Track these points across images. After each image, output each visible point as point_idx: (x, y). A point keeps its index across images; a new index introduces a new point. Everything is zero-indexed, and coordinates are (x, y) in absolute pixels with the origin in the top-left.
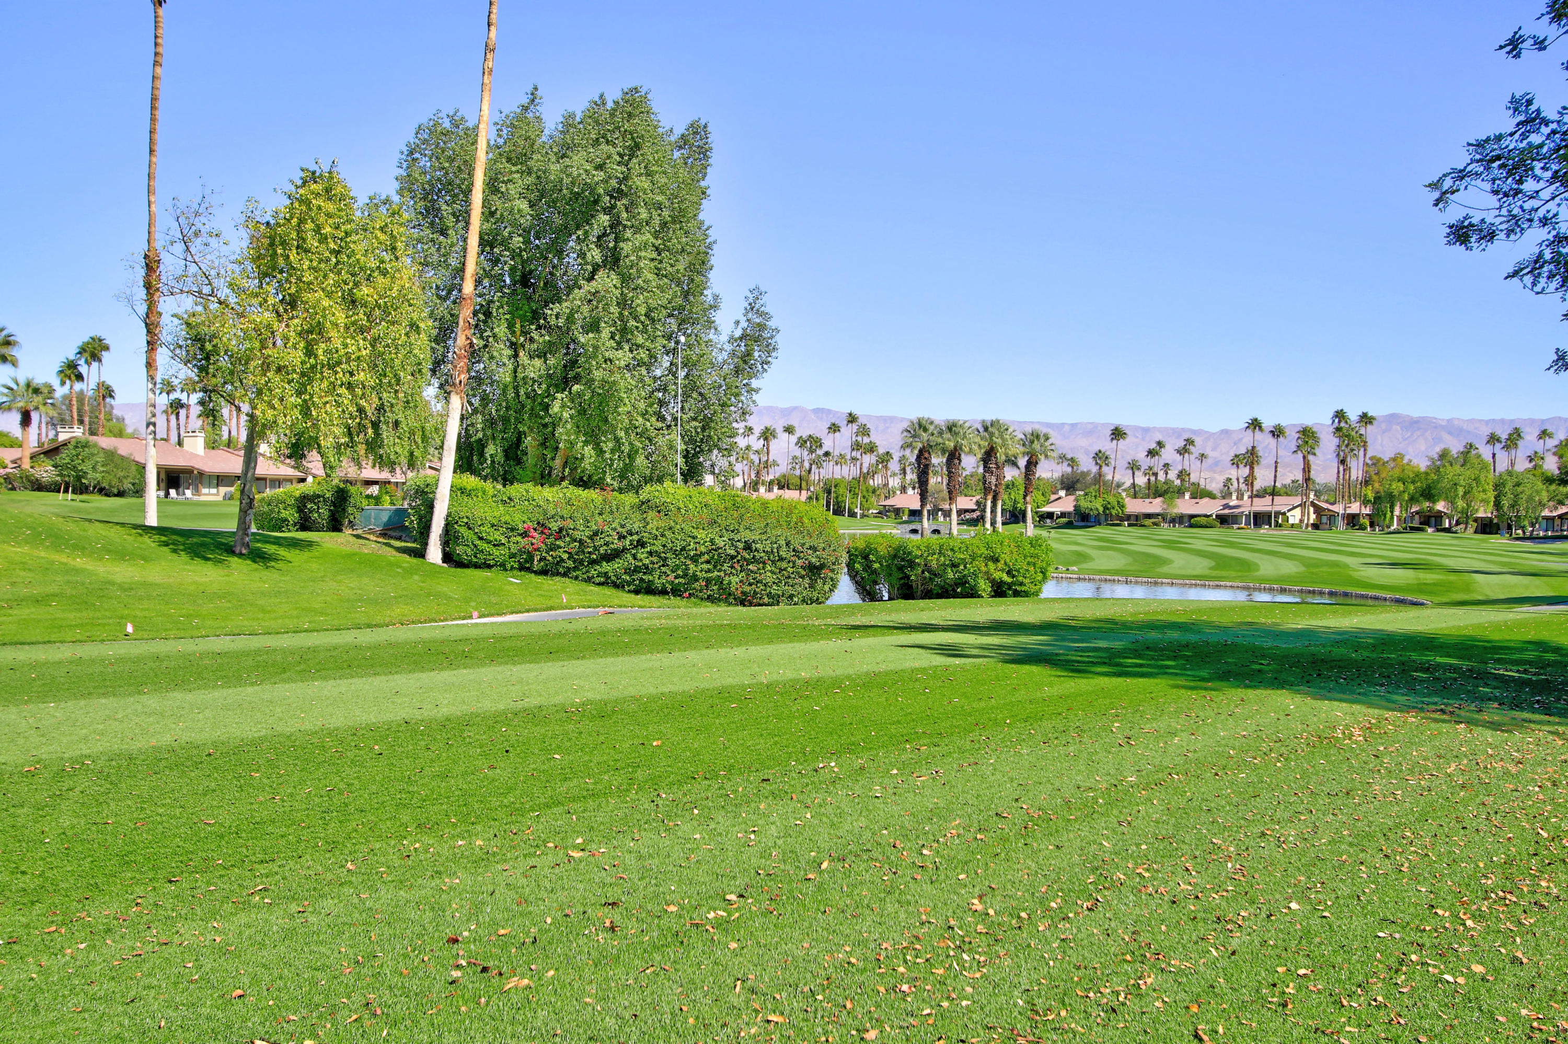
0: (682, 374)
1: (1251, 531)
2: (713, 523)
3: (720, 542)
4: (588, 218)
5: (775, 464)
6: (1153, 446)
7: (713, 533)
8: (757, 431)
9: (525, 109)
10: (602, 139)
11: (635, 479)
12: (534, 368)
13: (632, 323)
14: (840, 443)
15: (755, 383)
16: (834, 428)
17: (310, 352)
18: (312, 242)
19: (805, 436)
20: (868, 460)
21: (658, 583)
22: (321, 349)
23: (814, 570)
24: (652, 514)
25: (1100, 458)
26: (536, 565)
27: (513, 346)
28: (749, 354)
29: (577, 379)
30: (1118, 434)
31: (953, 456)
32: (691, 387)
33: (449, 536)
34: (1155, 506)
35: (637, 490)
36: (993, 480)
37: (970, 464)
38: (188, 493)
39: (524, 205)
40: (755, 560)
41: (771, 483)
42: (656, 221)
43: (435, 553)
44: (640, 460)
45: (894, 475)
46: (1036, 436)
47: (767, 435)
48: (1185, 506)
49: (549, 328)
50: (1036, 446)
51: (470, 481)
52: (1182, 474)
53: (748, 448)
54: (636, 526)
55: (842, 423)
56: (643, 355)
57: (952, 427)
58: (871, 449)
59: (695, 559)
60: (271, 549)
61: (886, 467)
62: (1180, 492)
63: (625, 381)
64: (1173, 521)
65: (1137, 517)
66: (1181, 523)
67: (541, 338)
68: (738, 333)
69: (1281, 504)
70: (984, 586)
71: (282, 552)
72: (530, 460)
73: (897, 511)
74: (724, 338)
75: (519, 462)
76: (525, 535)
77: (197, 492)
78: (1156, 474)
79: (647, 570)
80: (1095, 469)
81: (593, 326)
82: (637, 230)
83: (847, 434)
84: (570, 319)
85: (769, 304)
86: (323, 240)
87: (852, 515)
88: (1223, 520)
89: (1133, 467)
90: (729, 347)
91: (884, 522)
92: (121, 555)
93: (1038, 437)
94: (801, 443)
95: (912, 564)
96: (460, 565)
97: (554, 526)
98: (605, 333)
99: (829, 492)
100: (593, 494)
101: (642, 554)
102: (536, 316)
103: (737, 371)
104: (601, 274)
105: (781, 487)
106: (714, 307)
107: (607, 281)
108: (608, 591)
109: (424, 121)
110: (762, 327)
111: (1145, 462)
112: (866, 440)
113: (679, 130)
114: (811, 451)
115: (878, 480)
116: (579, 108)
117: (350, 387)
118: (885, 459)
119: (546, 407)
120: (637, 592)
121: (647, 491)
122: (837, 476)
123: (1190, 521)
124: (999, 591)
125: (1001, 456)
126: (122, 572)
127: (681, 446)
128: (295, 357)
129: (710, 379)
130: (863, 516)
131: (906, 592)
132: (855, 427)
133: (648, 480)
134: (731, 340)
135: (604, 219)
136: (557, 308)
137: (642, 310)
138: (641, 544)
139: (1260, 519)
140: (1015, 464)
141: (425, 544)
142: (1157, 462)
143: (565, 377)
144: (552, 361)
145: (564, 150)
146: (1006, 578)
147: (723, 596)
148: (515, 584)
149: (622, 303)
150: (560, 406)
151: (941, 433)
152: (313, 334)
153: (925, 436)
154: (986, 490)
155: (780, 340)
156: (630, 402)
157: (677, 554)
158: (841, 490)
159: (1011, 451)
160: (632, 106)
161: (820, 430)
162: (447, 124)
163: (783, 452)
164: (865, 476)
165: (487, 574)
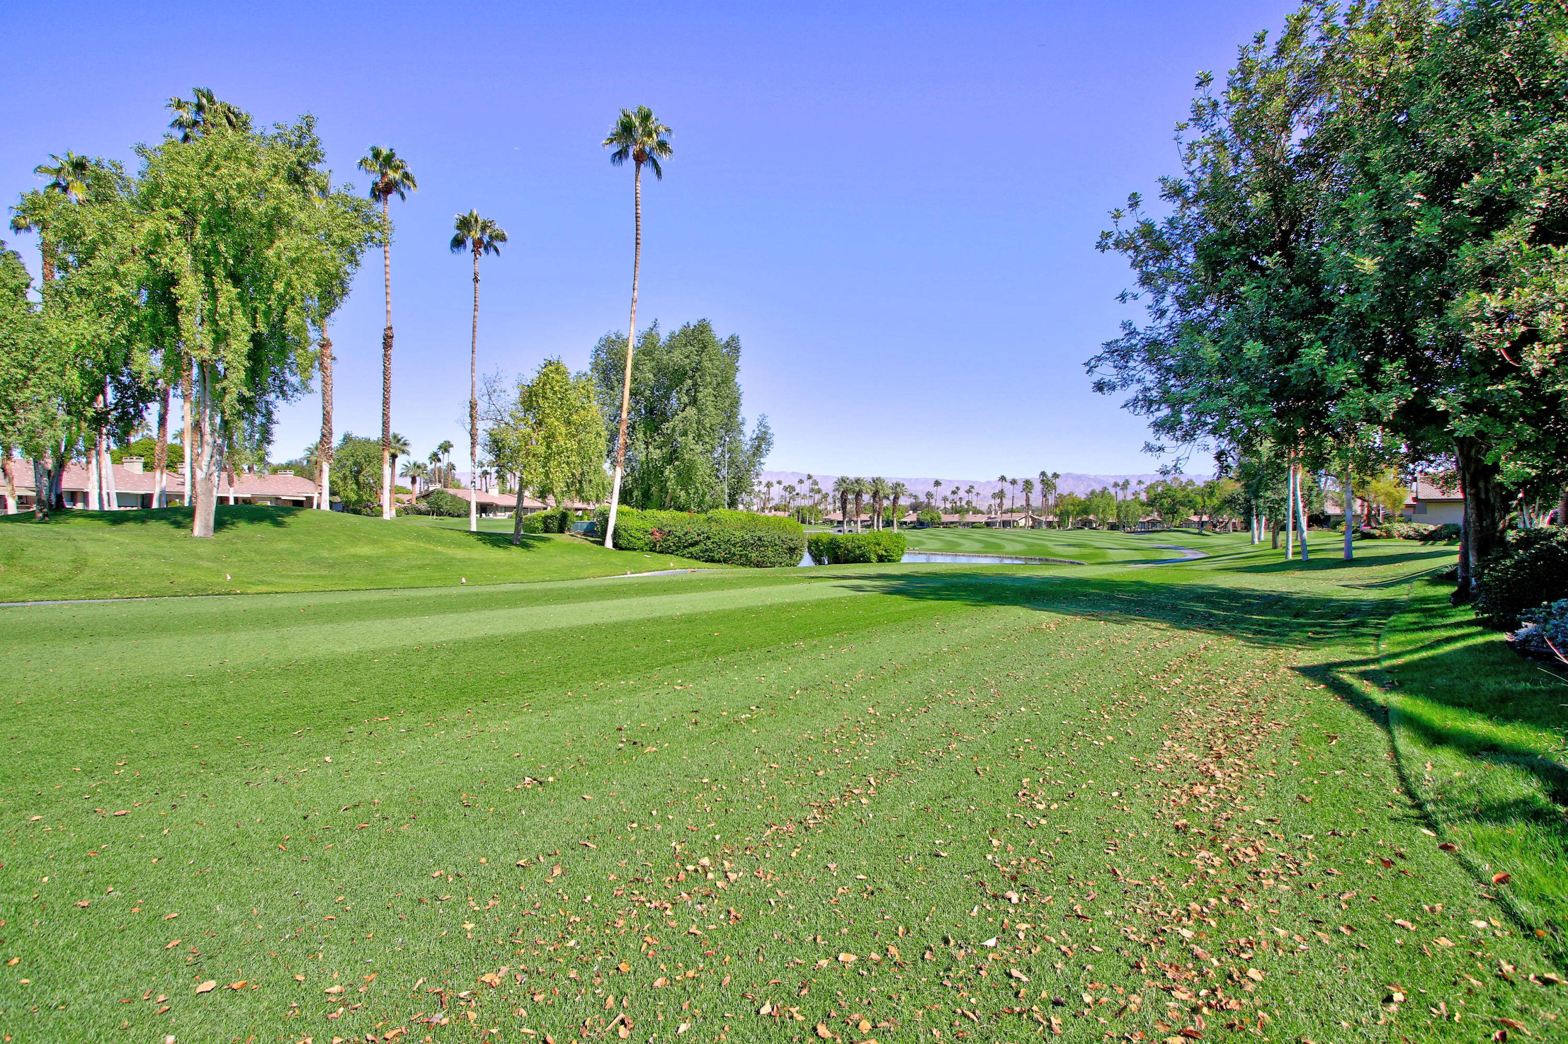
0: (727, 456)
1: (1002, 530)
2: (743, 528)
3: (746, 537)
4: (682, 382)
5: (773, 499)
6: (954, 489)
7: (743, 533)
8: (764, 483)
9: (651, 329)
10: (688, 343)
11: (705, 507)
12: (656, 454)
13: (703, 432)
14: (804, 489)
15: (762, 460)
16: (801, 482)
17: (548, 447)
18: (549, 394)
19: (787, 485)
20: (817, 497)
21: (717, 557)
22: (554, 446)
23: (792, 550)
24: (713, 524)
25: (929, 495)
26: (658, 549)
27: (646, 443)
28: (760, 446)
29: (677, 459)
30: (937, 483)
31: (858, 495)
32: (732, 462)
33: (616, 535)
34: (956, 518)
35: (706, 512)
36: (878, 506)
37: (866, 498)
38: (491, 515)
39: (651, 376)
40: (763, 546)
41: (771, 508)
42: (715, 383)
43: (609, 543)
44: (708, 498)
45: (830, 504)
47: (769, 485)
48: (970, 518)
49: (663, 435)
50: (898, 489)
51: (626, 508)
52: (968, 503)
53: (760, 491)
54: (706, 530)
55: (805, 479)
56: (709, 447)
57: (858, 481)
58: (819, 491)
59: (734, 545)
60: (531, 542)
61: (826, 500)
62: (967, 511)
63: (700, 460)
64: (964, 525)
65: (947, 524)
66: (968, 526)
67: (659, 439)
68: (754, 436)
69: (1016, 516)
70: (874, 557)
71: (536, 543)
72: (655, 498)
73: (832, 522)
74: (748, 438)
75: (649, 499)
76: (652, 534)
77: (495, 514)
78: (956, 503)
79: (711, 551)
80: (926, 500)
81: (685, 434)
82: (706, 387)
83: (807, 484)
84: (673, 430)
85: (770, 422)
86: (555, 393)
87: (810, 523)
88: (988, 524)
89: (945, 499)
90: (750, 443)
91: (825, 527)
92: (459, 545)
93: (899, 485)
94: (785, 489)
95: (839, 547)
96: (621, 549)
97: (666, 530)
98: (690, 437)
99: (799, 512)
100: (685, 514)
101: (709, 543)
102: (657, 429)
103: (754, 455)
104: (688, 408)
105: (776, 510)
106: (743, 424)
107: (691, 411)
108: (692, 561)
109: (603, 336)
110: (766, 433)
111: (951, 497)
112: (816, 487)
113: (725, 339)
114: (790, 493)
115: (822, 507)
116: (677, 330)
117: (568, 463)
118: (825, 496)
119: (662, 473)
120: (706, 561)
121: (711, 513)
122: (803, 504)
123: (972, 525)
124: (881, 559)
125: (881, 495)
127: (727, 491)
128: (542, 450)
129: (741, 458)
130: (815, 524)
131: (836, 560)
132: (811, 481)
133: (711, 507)
134: (751, 439)
135: (690, 382)
136: (667, 425)
137: (708, 425)
138: (708, 538)
139: (1005, 524)
140: (888, 498)
141: (604, 539)
142: (956, 497)
143: (671, 458)
144: (665, 450)
145: (670, 349)
146: (884, 553)
147: (748, 563)
148: (648, 558)
149: (698, 422)
150: (669, 472)
151: (852, 483)
152: (550, 438)
153: (845, 485)
154: (874, 511)
155: (775, 439)
156: (703, 470)
157: (726, 543)
158: (805, 511)
159: (886, 492)
160: (703, 328)
161: (794, 482)
162: (614, 337)
163: (776, 492)
164: (816, 504)
165: (634, 553)
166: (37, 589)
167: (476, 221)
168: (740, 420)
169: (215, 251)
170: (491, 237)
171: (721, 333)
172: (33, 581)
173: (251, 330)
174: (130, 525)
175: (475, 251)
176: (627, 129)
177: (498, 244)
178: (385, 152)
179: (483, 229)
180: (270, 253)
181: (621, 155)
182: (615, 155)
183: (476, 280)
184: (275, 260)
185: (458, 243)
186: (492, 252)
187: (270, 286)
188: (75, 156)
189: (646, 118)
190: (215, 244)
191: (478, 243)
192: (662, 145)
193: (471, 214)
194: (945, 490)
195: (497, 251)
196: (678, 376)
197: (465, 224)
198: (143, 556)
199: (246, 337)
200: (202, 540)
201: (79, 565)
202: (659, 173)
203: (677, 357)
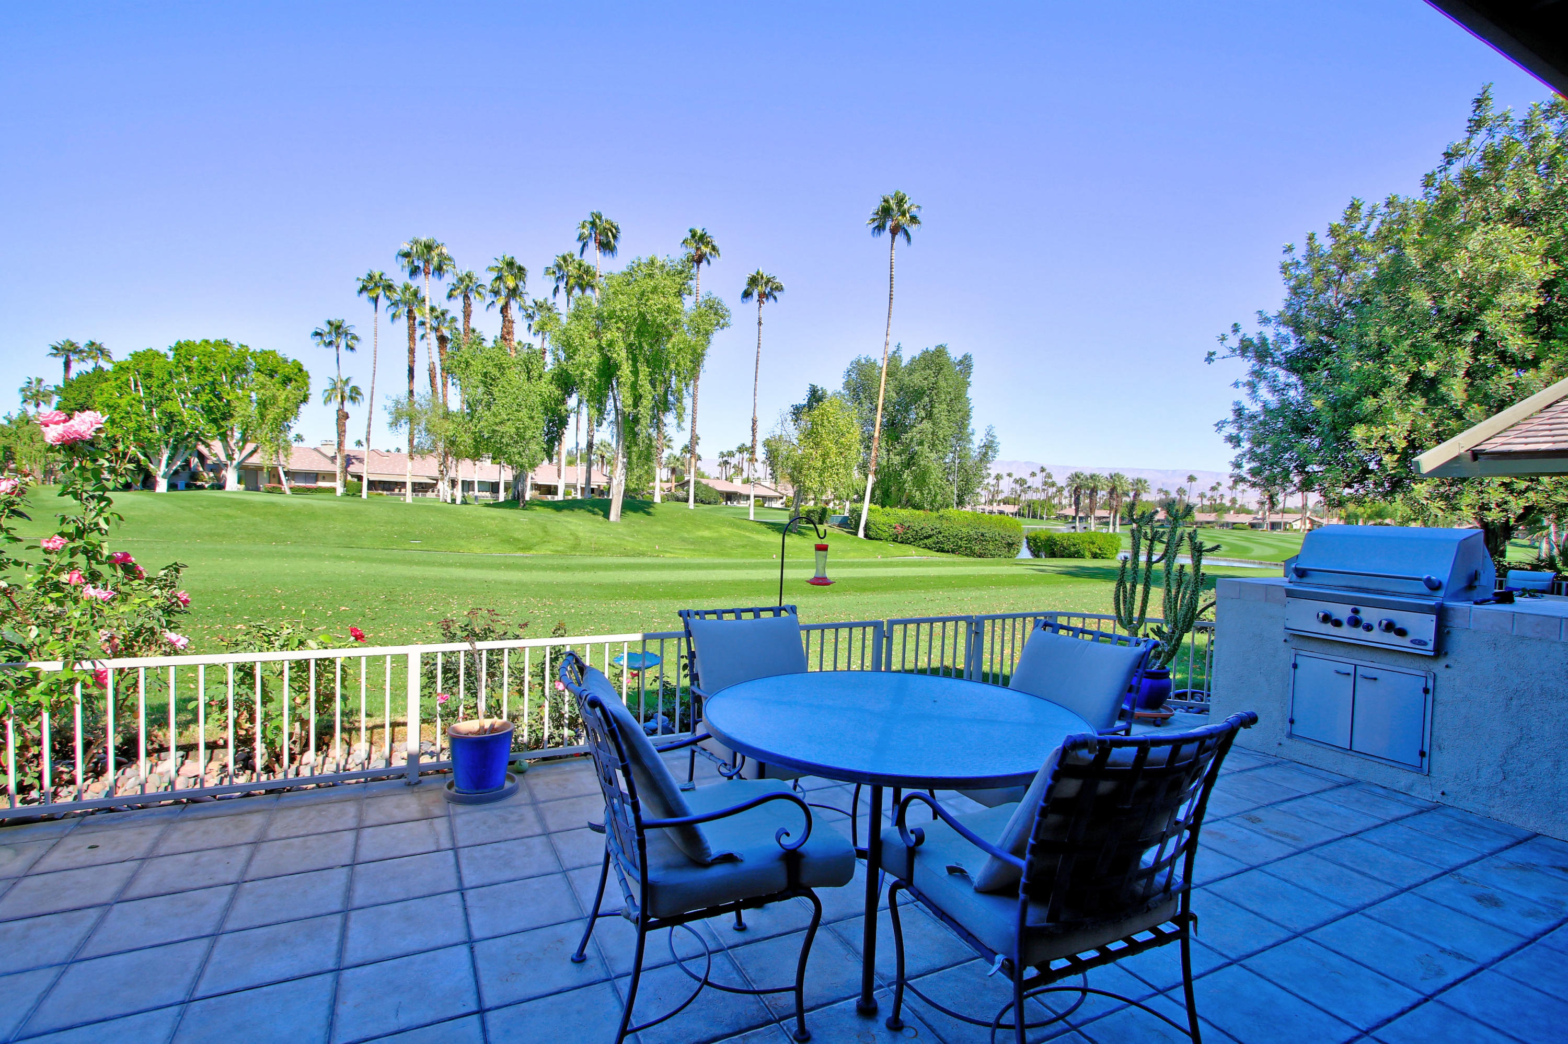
0: (957, 462)
1: (1269, 533)
2: (968, 525)
3: (971, 533)
4: (921, 398)
5: (1002, 491)
6: (1214, 485)
7: (968, 529)
8: (993, 476)
9: (895, 352)
10: (928, 367)
11: (936, 505)
12: (896, 460)
13: (937, 442)
14: (1037, 482)
15: (988, 466)
16: (1033, 474)
17: (824, 462)
18: (826, 423)
19: (1018, 478)
20: (1052, 490)
21: (946, 548)
22: (828, 461)
23: (1010, 545)
24: (944, 521)
25: (1181, 491)
26: (899, 540)
27: (888, 451)
28: (986, 453)
29: (914, 464)
30: (1191, 479)
31: (1094, 491)
32: (961, 467)
33: (867, 528)
34: (1212, 517)
35: (938, 510)
36: (1115, 503)
37: (1102, 495)
38: (735, 503)
39: (894, 395)
40: (985, 540)
41: (999, 501)
42: (948, 399)
43: (861, 533)
44: (939, 498)
45: (1066, 498)
46: (1139, 481)
47: (998, 477)
48: (1230, 517)
49: (903, 444)
50: (1139, 486)
51: (873, 507)
52: (1233, 501)
53: (988, 484)
54: (938, 526)
55: (1038, 471)
56: (941, 454)
57: (1092, 477)
58: (1053, 485)
59: (961, 539)
60: (803, 531)
61: (1061, 494)
62: (1228, 510)
63: (933, 466)
64: (1222, 525)
65: (1201, 523)
66: (1227, 526)
67: (899, 448)
68: (982, 444)
69: (1288, 518)
70: (1087, 554)
71: (808, 532)
72: (893, 496)
73: (1066, 517)
74: (976, 446)
75: (888, 496)
76: (895, 528)
77: (739, 503)
78: (1215, 500)
79: (942, 543)
80: (1178, 497)
81: (921, 443)
82: (940, 403)
83: (1040, 477)
84: (912, 440)
85: (996, 432)
86: (829, 422)
87: (1042, 518)
88: (1253, 526)
89: (1202, 496)
90: (978, 451)
91: (1059, 522)
92: (758, 532)
93: (1140, 481)
94: (1016, 481)
95: (1055, 544)
96: (871, 539)
97: (907, 525)
98: (926, 446)
99: (1029, 506)
100: (921, 512)
101: (940, 536)
102: (897, 438)
103: (981, 460)
104: (924, 421)
105: (1004, 504)
106: (973, 434)
107: (927, 425)
108: (926, 550)
109: (854, 359)
110: (992, 442)
111: (1209, 494)
112: (1050, 480)
113: (959, 358)
114: (1021, 485)
115: (1056, 501)
116: (917, 353)
117: (837, 474)
118: (1060, 490)
119: (901, 476)
120: (937, 551)
121: (942, 511)
122: (1034, 498)
123: (1233, 526)
124: (1095, 556)
125: (1119, 490)
126: (761, 538)
127: (956, 492)
128: (819, 464)
129: (970, 463)
130: (1047, 519)
131: (1053, 555)
132: (1044, 474)
133: (941, 506)
134: (979, 447)
135: (927, 399)
136: (906, 436)
137: (941, 436)
138: (940, 533)
139: (1274, 526)
140: (1128, 495)
141: (857, 531)
142: (1216, 494)
143: (909, 464)
144: (903, 457)
145: (911, 371)
146: (1098, 551)
147: (972, 554)
148: (891, 547)
149: (933, 433)
150: (906, 475)
151: (1087, 479)
152: (825, 456)
153: (1078, 480)
154: (1111, 508)
155: (1000, 447)
156: (936, 474)
157: (954, 537)
158: (1036, 506)
159: (1125, 488)
160: (940, 351)
161: (1026, 476)
162: (863, 361)
163: (1006, 486)
164: (1049, 498)
165: (881, 542)
167: (762, 277)
168: (970, 431)
170: (771, 289)
171: (955, 354)
175: (760, 301)
176: (886, 211)
177: (776, 294)
178: (699, 232)
179: (767, 283)
181: (880, 228)
182: (875, 229)
183: (760, 323)
185: (747, 295)
186: (771, 300)
188: (508, 258)
189: (900, 201)
190: (640, 344)
191: (762, 296)
192: (914, 219)
193: (758, 273)
194: (1203, 485)
195: (775, 298)
196: (918, 394)
197: (753, 281)
200: (615, 523)
202: (909, 239)
203: (917, 380)
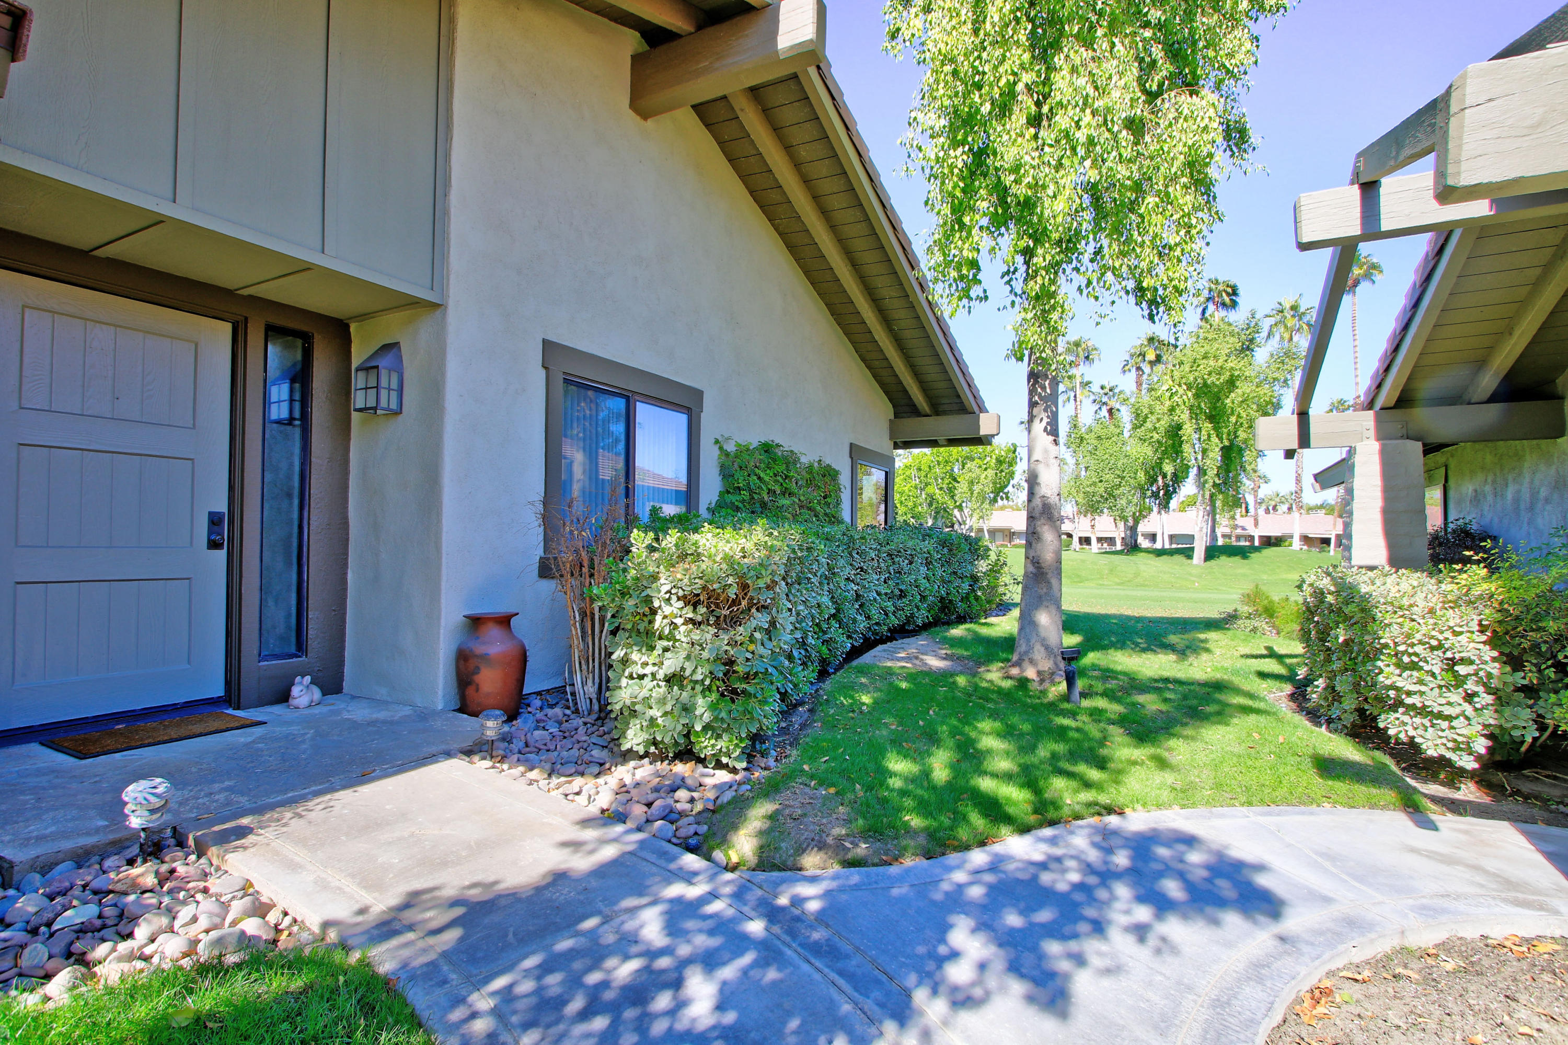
166: (1118, 584)
169: (1199, 406)
172: (1117, 580)
173: (1221, 445)
174: (1165, 557)
180: (1228, 401)
184: (1230, 405)
187: (1228, 418)
190: (1199, 403)
198: (1165, 573)
199: (1217, 449)
201: (1137, 575)
